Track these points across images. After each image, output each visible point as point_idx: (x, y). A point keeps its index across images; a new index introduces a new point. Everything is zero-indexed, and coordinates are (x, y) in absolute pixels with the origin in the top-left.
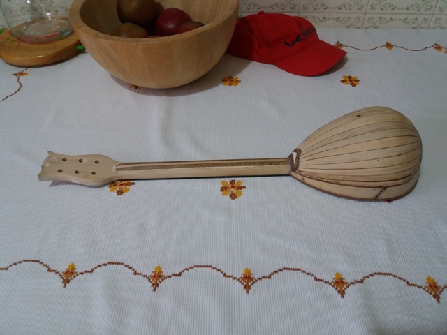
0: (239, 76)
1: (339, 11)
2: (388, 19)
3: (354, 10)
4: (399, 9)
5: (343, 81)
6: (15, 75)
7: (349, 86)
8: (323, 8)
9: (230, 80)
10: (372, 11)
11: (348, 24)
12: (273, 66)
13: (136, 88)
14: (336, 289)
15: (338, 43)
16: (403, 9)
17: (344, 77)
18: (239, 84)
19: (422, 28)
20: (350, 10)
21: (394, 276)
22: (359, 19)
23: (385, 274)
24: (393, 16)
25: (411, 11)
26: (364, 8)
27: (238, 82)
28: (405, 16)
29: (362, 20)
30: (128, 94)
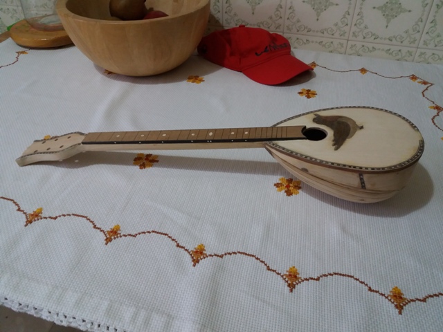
0: (205, 77)
1: (322, 35)
2: (371, 49)
3: (337, 35)
4: (381, 38)
5: (300, 93)
6: (17, 52)
7: (304, 97)
8: (306, 30)
9: (195, 79)
10: (354, 38)
11: (331, 49)
12: (241, 73)
13: (109, 73)
14: (193, 257)
15: (314, 63)
16: (385, 39)
17: (304, 89)
18: (202, 83)
19: (406, 61)
20: (333, 35)
21: (257, 259)
22: (342, 45)
23: (248, 255)
24: (375, 46)
25: (394, 42)
26: (347, 35)
27: (201, 80)
28: (388, 47)
29: (345, 46)
30: (99, 77)
